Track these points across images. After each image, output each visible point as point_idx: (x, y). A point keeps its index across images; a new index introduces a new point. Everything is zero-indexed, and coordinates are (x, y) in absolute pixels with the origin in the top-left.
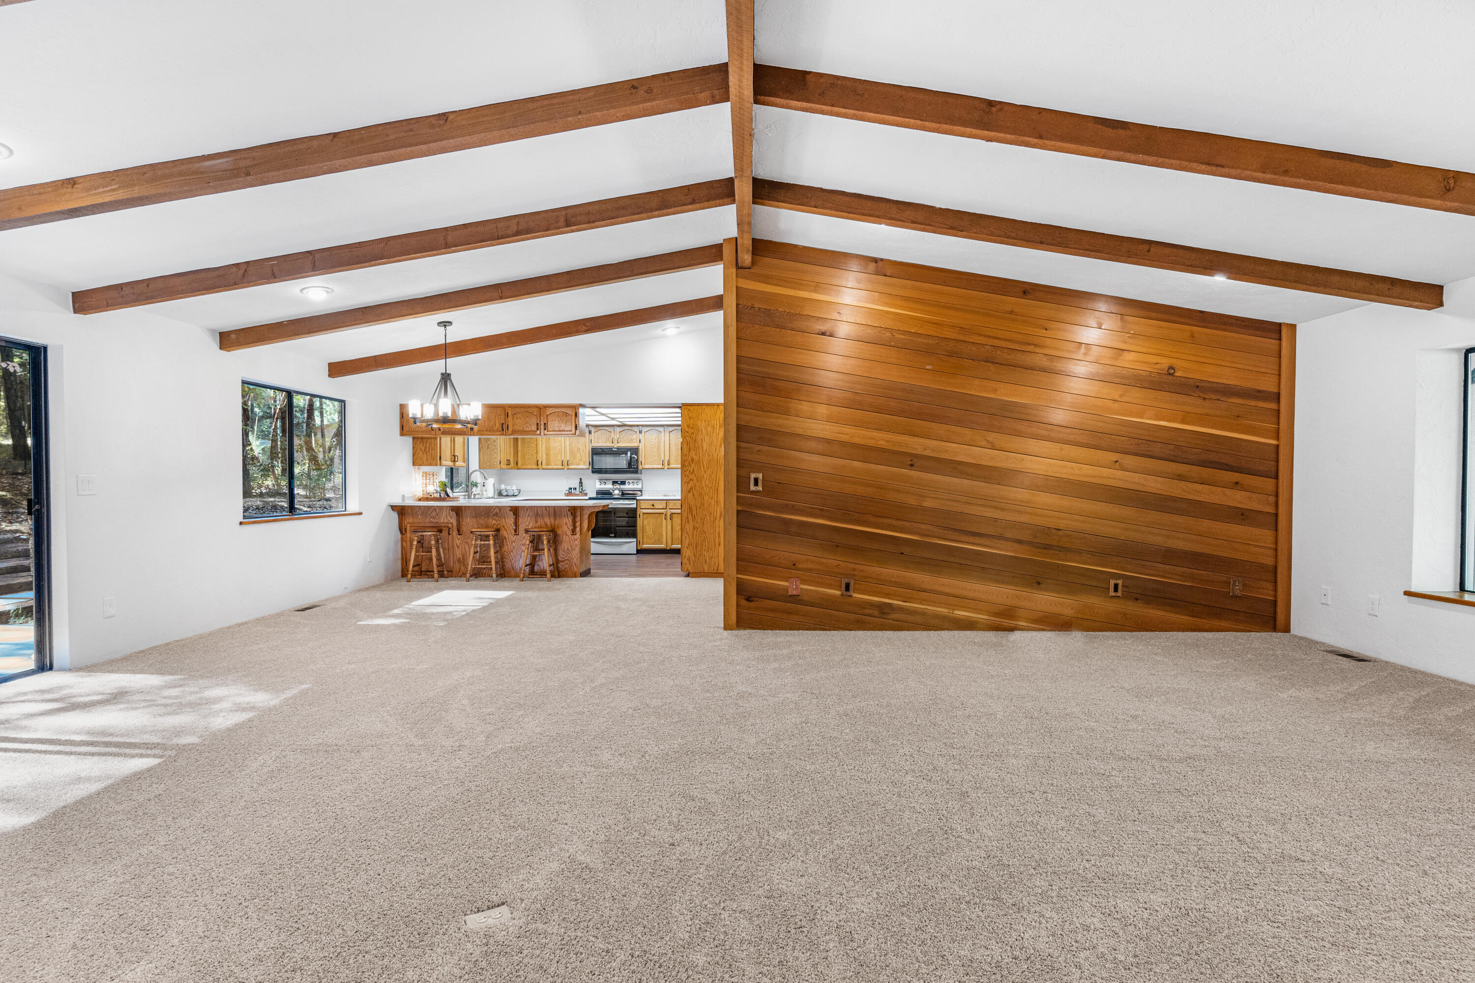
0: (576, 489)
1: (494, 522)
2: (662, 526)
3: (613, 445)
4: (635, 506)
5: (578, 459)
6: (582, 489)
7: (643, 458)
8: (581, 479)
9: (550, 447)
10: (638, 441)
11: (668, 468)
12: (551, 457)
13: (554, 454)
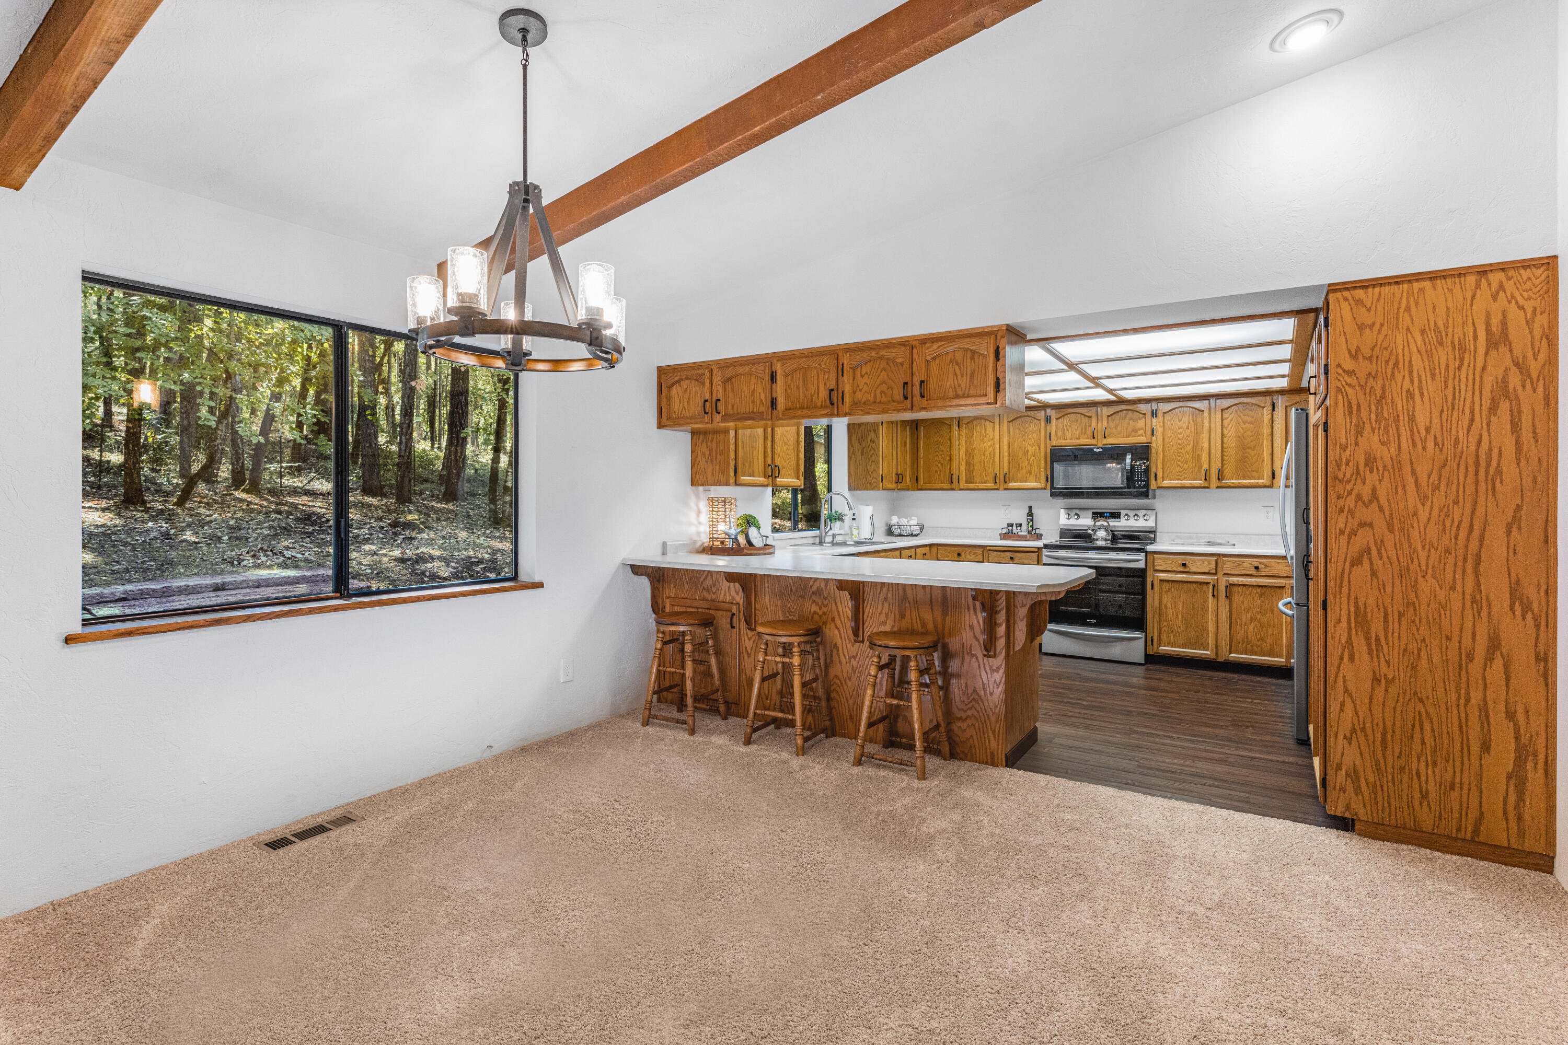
0: (1020, 525)
1: (814, 608)
2: (1204, 610)
3: (1094, 442)
4: (1141, 565)
5: (1024, 471)
6: (1032, 526)
7: (1160, 466)
8: (1030, 507)
9: (973, 450)
10: (1149, 432)
11: (1218, 487)
12: (976, 468)
13: (980, 463)
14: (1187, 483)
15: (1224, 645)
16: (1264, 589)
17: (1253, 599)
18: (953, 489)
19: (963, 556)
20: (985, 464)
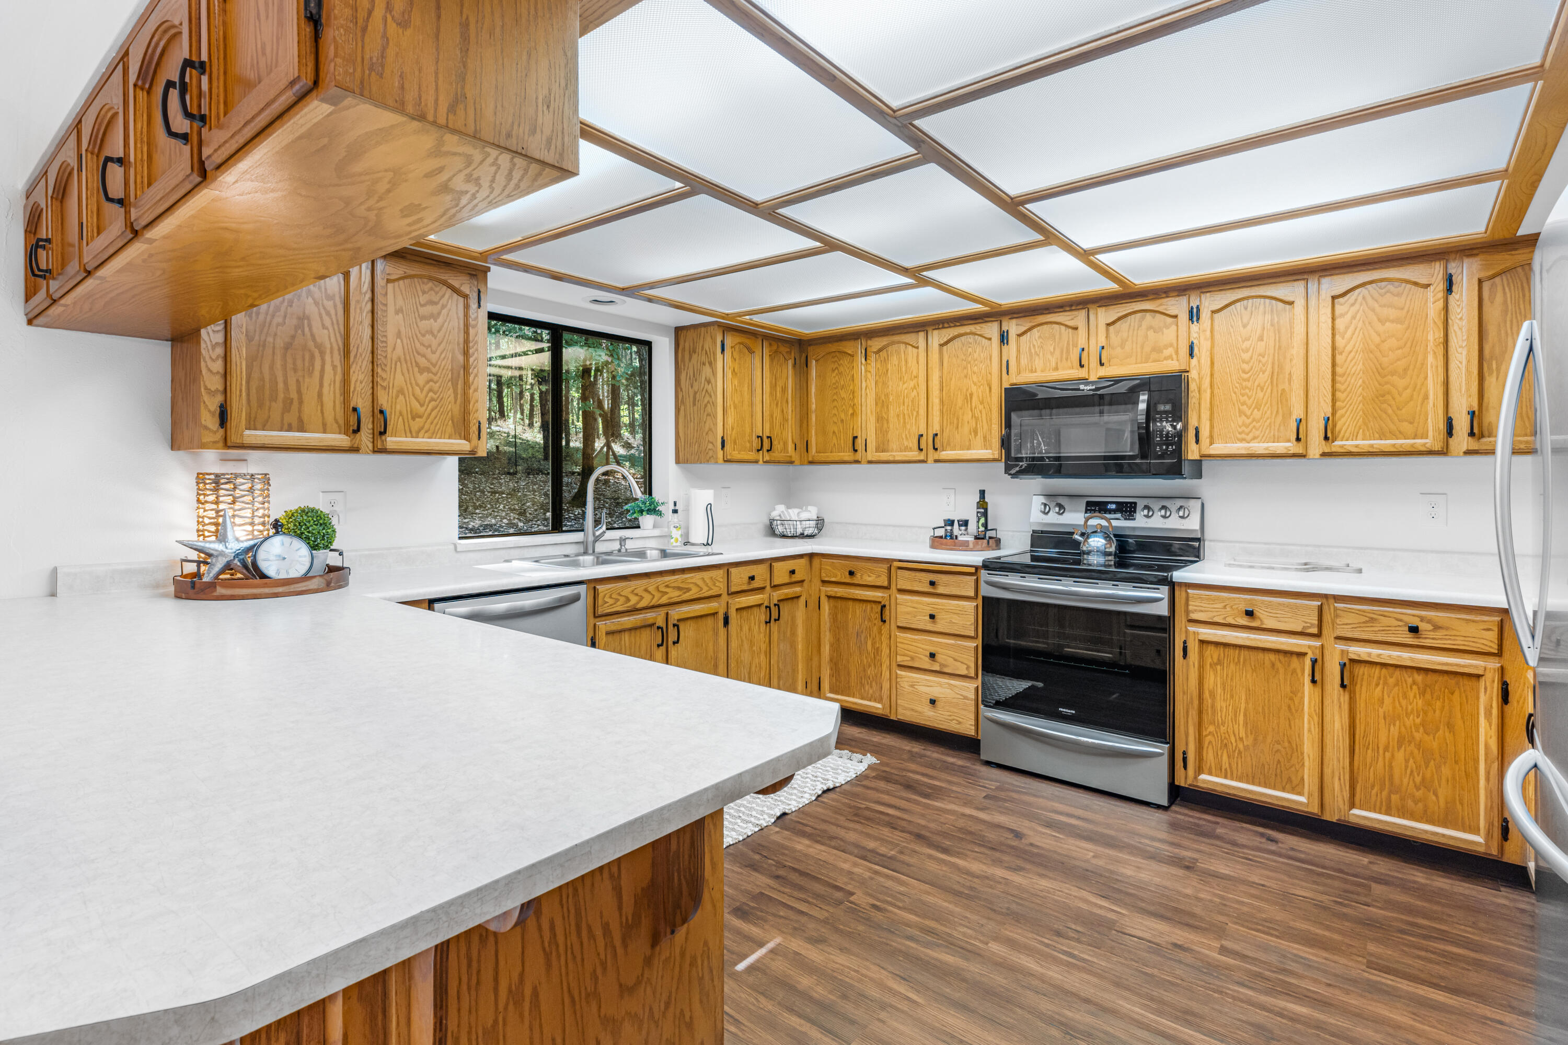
0: (965, 523)
2: (1294, 710)
3: (1082, 373)
4: (1162, 609)
5: (966, 429)
6: (985, 525)
7: (1205, 415)
8: (982, 493)
9: (887, 395)
10: (1184, 351)
11: (1324, 455)
12: (891, 426)
13: (898, 416)
14: (1259, 447)
15: (1338, 788)
16: (1431, 678)
18: (857, 462)
19: (858, 575)
20: (904, 419)
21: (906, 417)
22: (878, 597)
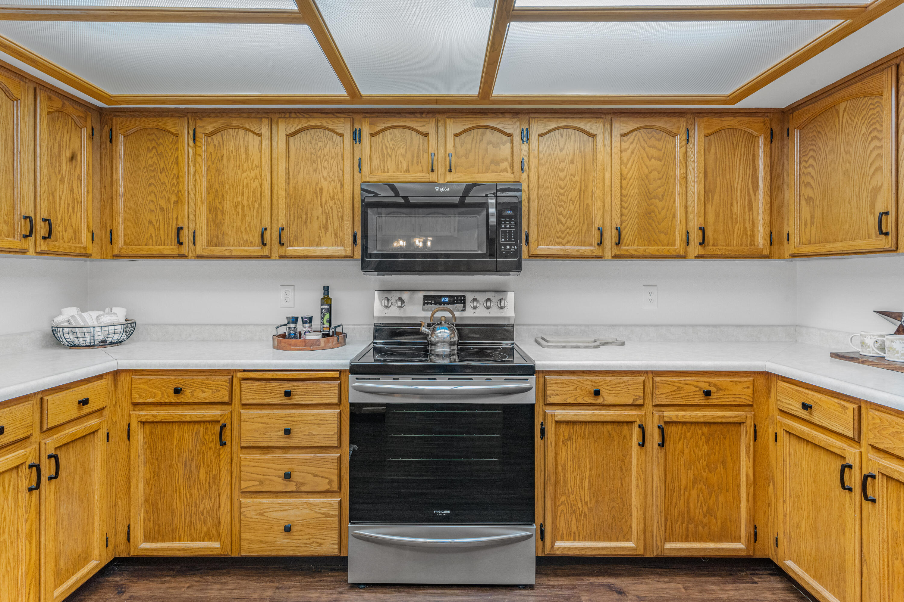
2: (626, 472)
3: (432, 177)
5: (316, 225)
6: (330, 321)
7: (533, 221)
8: (327, 289)
9: (222, 184)
10: (517, 166)
11: (616, 257)
12: (227, 218)
13: (236, 207)
14: (573, 249)
15: (656, 529)
16: (713, 427)
17: (697, 446)
18: (183, 256)
19: (188, 392)
20: (243, 210)
21: (246, 208)
22: (216, 416)
